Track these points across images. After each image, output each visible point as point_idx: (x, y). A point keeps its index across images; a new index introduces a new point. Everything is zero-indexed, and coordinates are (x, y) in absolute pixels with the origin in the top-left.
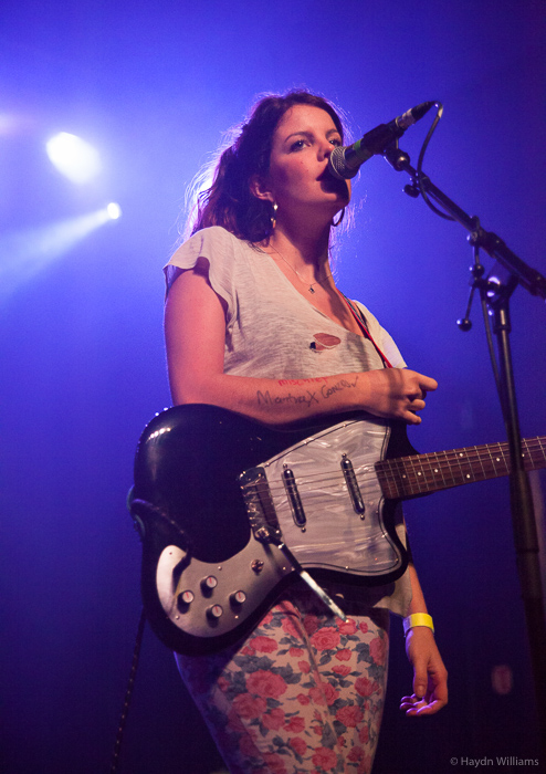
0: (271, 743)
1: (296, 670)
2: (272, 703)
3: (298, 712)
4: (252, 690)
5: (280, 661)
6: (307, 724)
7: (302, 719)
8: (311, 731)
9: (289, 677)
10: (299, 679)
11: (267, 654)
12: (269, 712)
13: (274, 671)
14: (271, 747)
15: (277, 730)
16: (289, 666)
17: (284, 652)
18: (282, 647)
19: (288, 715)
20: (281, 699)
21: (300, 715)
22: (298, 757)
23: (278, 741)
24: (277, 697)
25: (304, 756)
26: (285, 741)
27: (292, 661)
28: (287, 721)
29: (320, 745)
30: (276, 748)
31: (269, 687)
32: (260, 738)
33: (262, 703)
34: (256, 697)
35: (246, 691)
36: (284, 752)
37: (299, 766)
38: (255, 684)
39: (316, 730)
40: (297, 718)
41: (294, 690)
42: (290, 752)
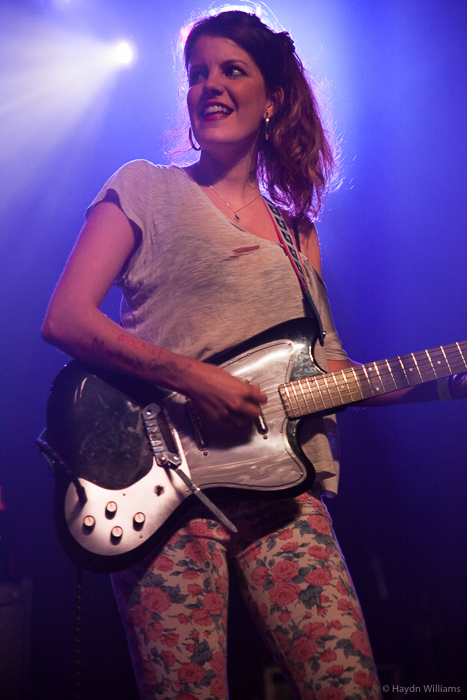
0: (149, 652)
1: (184, 591)
2: (156, 617)
3: (175, 629)
4: (144, 602)
5: (171, 581)
6: (181, 640)
7: (178, 636)
8: (183, 648)
9: (175, 596)
10: (185, 600)
11: (162, 573)
12: (152, 625)
13: (163, 589)
14: (149, 656)
15: (155, 641)
16: (178, 587)
17: (178, 573)
18: (177, 568)
19: (166, 630)
20: (163, 615)
21: (176, 632)
22: (167, 668)
23: (154, 652)
24: (160, 612)
25: (171, 668)
26: (160, 652)
27: (183, 584)
28: (164, 635)
29: (188, 661)
30: (152, 657)
31: (156, 602)
32: (143, 647)
33: (148, 615)
34: (146, 609)
35: (139, 603)
36: (157, 662)
37: (166, 676)
38: (147, 598)
39: (188, 647)
40: (173, 634)
41: (176, 609)
42: (161, 662)
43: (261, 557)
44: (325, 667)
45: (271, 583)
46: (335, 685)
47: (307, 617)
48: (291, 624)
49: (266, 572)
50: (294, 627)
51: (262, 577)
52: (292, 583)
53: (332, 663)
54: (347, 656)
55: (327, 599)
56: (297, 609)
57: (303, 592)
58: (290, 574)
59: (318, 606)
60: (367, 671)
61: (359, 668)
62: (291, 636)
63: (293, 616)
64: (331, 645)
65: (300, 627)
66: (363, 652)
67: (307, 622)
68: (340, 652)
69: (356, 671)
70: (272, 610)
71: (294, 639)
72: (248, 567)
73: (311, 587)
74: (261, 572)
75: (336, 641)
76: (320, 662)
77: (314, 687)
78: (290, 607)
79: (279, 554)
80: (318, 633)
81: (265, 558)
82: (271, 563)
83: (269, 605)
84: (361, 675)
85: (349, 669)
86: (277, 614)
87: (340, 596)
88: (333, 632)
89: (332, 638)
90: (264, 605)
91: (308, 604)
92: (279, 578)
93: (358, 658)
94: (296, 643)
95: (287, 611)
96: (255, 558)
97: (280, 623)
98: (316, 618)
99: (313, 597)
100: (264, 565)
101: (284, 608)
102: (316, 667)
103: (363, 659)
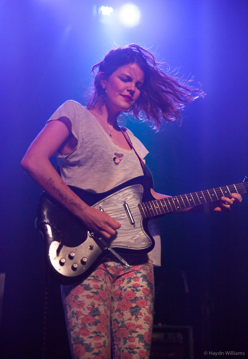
3: (84, 301)
6: (86, 306)
7: (84, 304)
9: (87, 288)
15: (74, 308)
17: (90, 280)
18: (90, 278)
22: (77, 318)
25: (79, 318)
26: (75, 312)
28: (78, 304)
39: (89, 308)
41: (86, 293)
43: (122, 286)
44: (129, 343)
45: (121, 299)
46: (130, 353)
47: (130, 319)
48: (122, 320)
49: (121, 293)
50: (123, 322)
51: (118, 295)
52: (130, 302)
53: (132, 343)
54: (139, 342)
55: (141, 314)
56: (127, 314)
57: (133, 307)
58: (131, 298)
59: (136, 316)
60: (145, 350)
61: (142, 348)
62: (120, 325)
63: (124, 317)
64: (134, 335)
65: (125, 323)
66: (147, 342)
67: (129, 321)
68: (137, 339)
69: (141, 349)
70: (116, 311)
71: (121, 327)
72: (114, 288)
73: (136, 306)
74: (119, 292)
75: (138, 334)
76: (127, 341)
77: (121, 350)
78: (125, 313)
79: (130, 287)
80: (131, 328)
81: (123, 287)
82: (125, 290)
83: (116, 308)
84: (142, 352)
85: (138, 348)
86: (117, 313)
87: (147, 314)
88: (138, 330)
89: (136, 332)
90: (114, 307)
91: (132, 314)
92: (125, 298)
93: (143, 344)
94: (121, 329)
95: (122, 313)
96: (119, 285)
97: (117, 318)
98: (133, 321)
99: (135, 312)
100: (121, 290)
101: (122, 312)
102: (125, 342)
103: (146, 344)
